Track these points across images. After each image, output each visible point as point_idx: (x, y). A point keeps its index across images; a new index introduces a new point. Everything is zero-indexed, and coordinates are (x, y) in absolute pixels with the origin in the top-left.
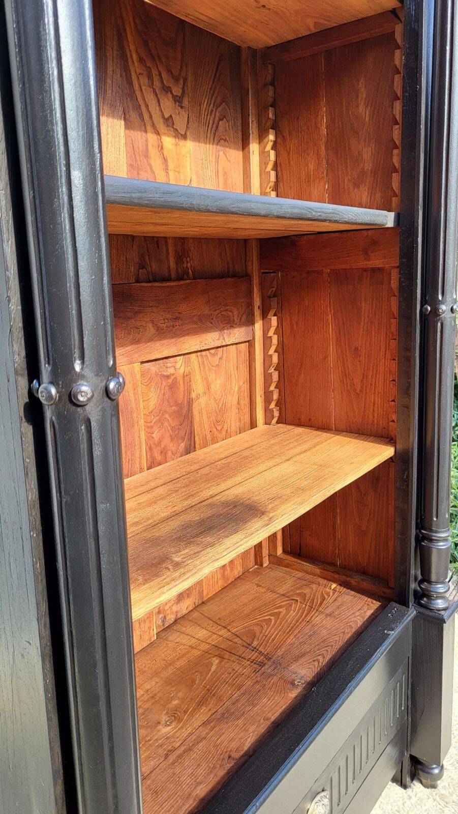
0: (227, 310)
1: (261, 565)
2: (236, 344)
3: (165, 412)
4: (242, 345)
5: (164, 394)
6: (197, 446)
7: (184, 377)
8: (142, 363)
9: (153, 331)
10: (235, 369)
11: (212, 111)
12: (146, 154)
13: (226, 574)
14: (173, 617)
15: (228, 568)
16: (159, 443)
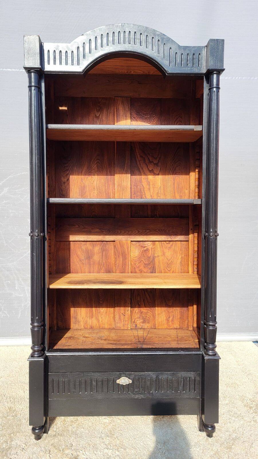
0: (174, 229)
1: (188, 328)
3: (142, 258)
4: (184, 242)
5: (142, 253)
6: (156, 272)
7: (152, 249)
8: (131, 241)
9: (137, 232)
10: (180, 249)
11: (173, 165)
12: (141, 181)
13: (169, 324)
14: (140, 327)
15: (170, 322)
16: (139, 267)
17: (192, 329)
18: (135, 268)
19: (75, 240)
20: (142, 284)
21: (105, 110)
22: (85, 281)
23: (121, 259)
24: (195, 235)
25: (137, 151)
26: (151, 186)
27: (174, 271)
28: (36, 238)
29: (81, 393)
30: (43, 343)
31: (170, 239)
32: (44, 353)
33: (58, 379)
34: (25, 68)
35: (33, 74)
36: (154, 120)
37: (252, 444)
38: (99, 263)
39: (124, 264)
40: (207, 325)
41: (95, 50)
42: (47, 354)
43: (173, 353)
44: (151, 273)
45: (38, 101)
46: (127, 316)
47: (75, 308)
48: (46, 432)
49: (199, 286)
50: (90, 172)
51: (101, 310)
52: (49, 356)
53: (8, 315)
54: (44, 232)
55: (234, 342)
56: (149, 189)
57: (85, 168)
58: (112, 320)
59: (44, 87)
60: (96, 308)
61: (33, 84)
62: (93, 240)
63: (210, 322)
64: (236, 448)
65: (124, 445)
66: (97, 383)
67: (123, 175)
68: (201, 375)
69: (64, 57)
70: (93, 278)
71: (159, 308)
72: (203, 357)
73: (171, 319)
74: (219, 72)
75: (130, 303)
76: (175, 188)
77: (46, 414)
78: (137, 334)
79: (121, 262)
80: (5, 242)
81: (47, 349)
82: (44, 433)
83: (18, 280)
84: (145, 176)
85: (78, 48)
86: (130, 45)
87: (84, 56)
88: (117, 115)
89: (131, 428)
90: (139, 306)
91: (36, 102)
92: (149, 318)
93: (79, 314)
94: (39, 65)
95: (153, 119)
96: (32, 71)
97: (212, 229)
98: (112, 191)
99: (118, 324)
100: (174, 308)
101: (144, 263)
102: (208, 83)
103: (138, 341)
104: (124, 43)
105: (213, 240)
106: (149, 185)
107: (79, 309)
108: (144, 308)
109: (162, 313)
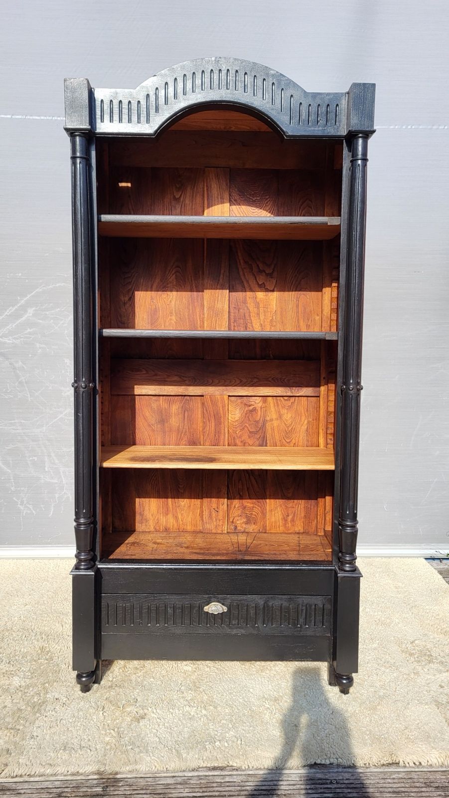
0: (297, 377)
1: (317, 533)
2: (308, 396)
3: (246, 423)
4: (312, 398)
5: (246, 414)
6: (268, 445)
7: (261, 408)
8: (229, 396)
9: (238, 382)
10: (306, 410)
11: (296, 275)
12: (245, 302)
13: (287, 525)
14: (242, 530)
15: (289, 523)
16: (240, 437)
17: (323, 534)
18: (234, 438)
19: (141, 394)
20: (245, 462)
21: (189, 189)
22: (156, 456)
23: (213, 424)
24: (329, 387)
25: (239, 254)
26: (261, 310)
27: (296, 444)
28: (83, 390)
29: (150, 625)
30: (93, 549)
31: (289, 394)
32: (95, 564)
33: (115, 604)
34: (67, 130)
35: (78, 139)
36: (267, 205)
37: (408, 704)
38: (178, 429)
39: (218, 432)
40: (342, 526)
41: (175, 98)
42: (99, 566)
43: (291, 567)
44: (259, 446)
45: (87, 180)
46: (221, 513)
47: (141, 499)
48: (97, 681)
49: (332, 467)
50: (165, 287)
51: (181, 503)
52: (102, 568)
53: (34, 512)
54: (94, 381)
55: (394, 559)
56: (258, 314)
57: (157, 280)
58: (198, 518)
59: (95, 158)
60: (173, 499)
61: (78, 154)
62: (169, 394)
63: (347, 521)
64: (383, 709)
65: (215, 701)
66: (174, 611)
67: (218, 291)
68: (333, 601)
69: (125, 111)
70: (169, 453)
71: (272, 500)
72: (336, 573)
73: (290, 517)
74: (367, 134)
75: (226, 493)
76: (300, 312)
77: (97, 654)
78: (236, 541)
79: (213, 428)
80: (29, 396)
81: (99, 559)
82: (94, 683)
83: (49, 456)
84: (251, 293)
85: (148, 96)
86: (228, 91)
87: (157, 110)
88: (208, 196)
89: (226, 678)
90: (241, 498)
91: (83, 181)
93: (147, 508)
94: (88, 125)
95: (266, 202)
96: (76, 133)
97: (352, 379)
98: (200, 316)
99: (208, 525)
100: (296, 501)
101: (249, 430)
102: (350, 151)
103: (237, 549)
104: (219, 89)
105: (353, 395)
106: (258, 308)
107: (147, 500)
108: (249, 500)
109: (276, 508)
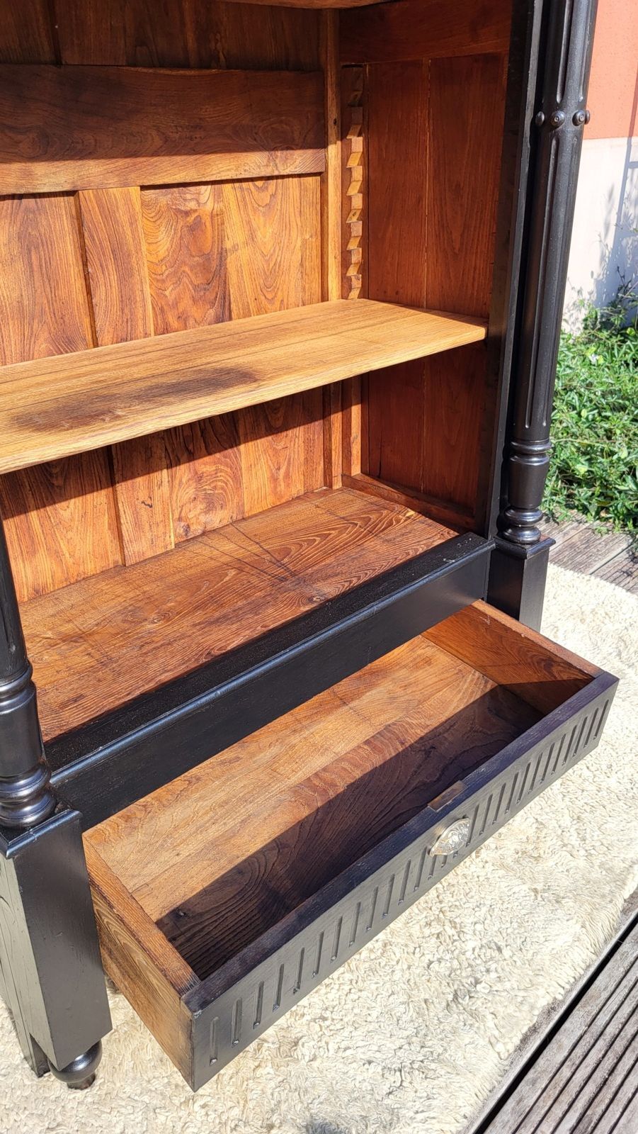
0: (281, 122)
1: (331, 486)
2: (300, 176)
3: (184, 263)
4: (310, 179)
5: (181, 238)
6: (233, 315)
7: (212, 217)
8: (143, 188)
9: (158, 142)
10: (297, 214)
13: (278, 489)
14: (200, 529)
15: (282, 483)
16: (175, 304)
17: (340, 485)
18: (162, 310)
23: (114, 278)
39: (128, 300)
44: (217, 321)
46: (158, 507)
51: (62, 512)
58: (109, 536)
71: (250, 443)
73: (282, 471)
75: (164, 455)
78: (227, 558)
79: (115, 290)
92: (222, 488)
99: (135, 545)
100: (290, 432)
101: (191, 283)
108: (207, 459)
109: (258, 459)
